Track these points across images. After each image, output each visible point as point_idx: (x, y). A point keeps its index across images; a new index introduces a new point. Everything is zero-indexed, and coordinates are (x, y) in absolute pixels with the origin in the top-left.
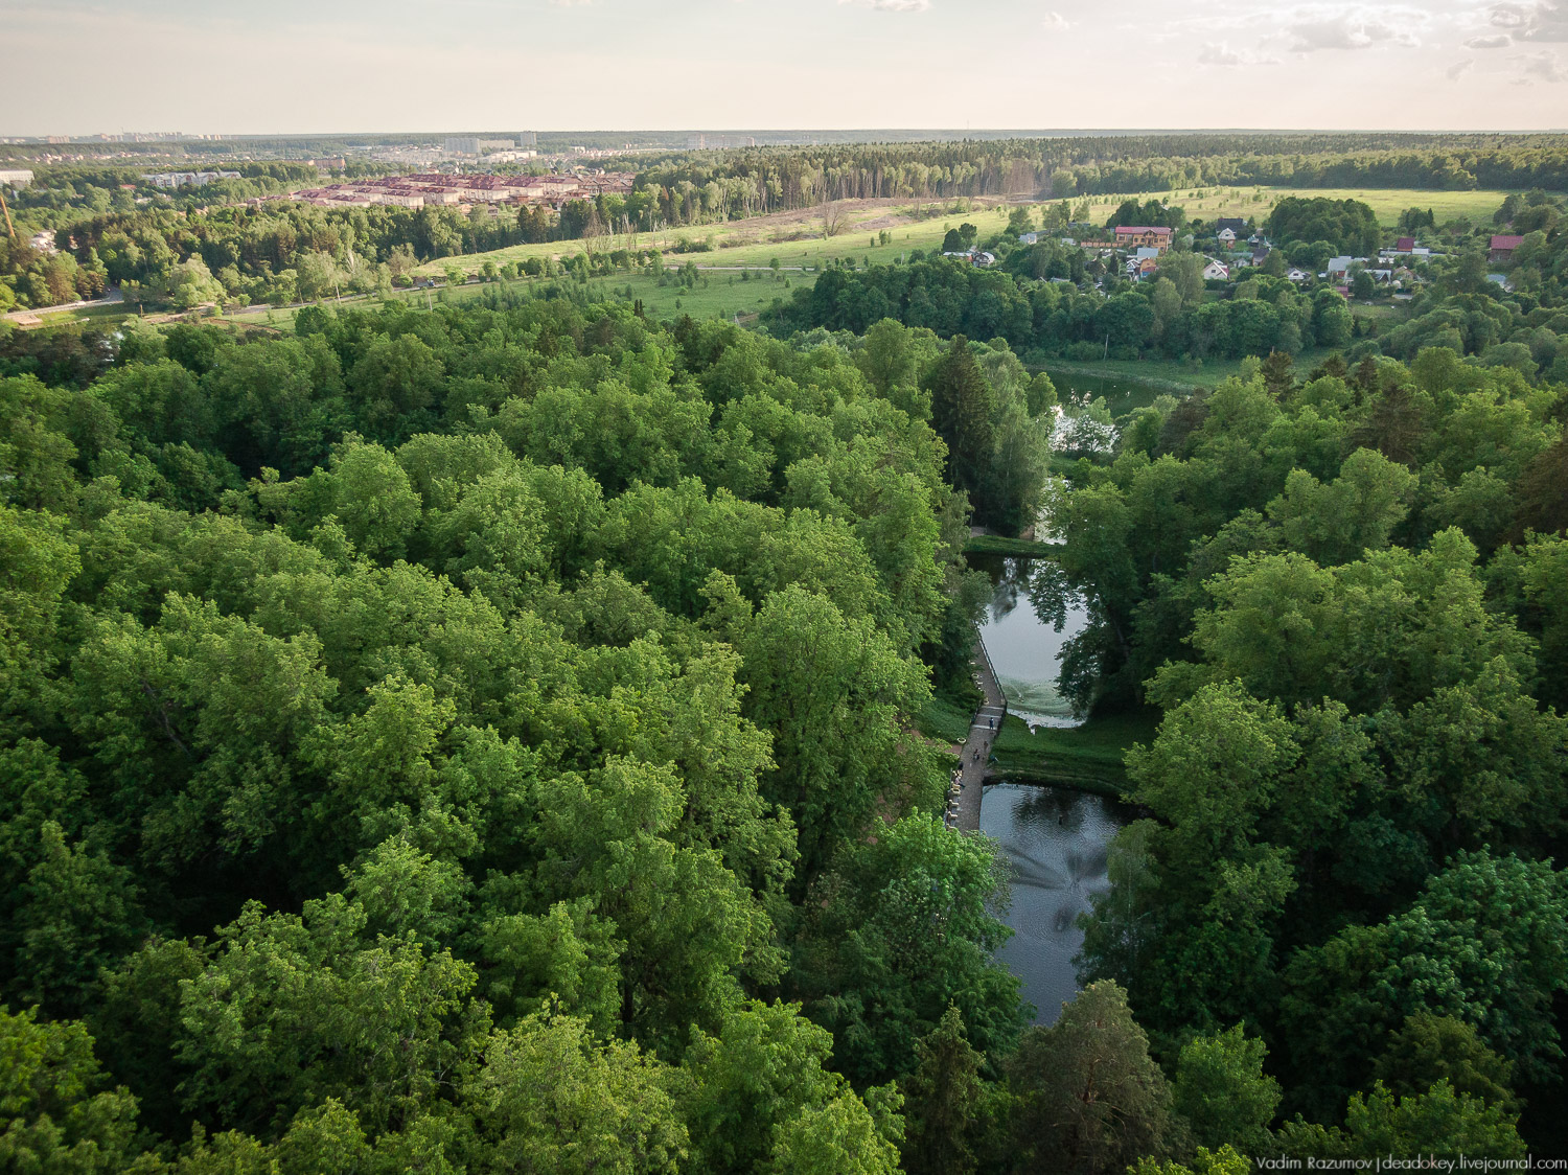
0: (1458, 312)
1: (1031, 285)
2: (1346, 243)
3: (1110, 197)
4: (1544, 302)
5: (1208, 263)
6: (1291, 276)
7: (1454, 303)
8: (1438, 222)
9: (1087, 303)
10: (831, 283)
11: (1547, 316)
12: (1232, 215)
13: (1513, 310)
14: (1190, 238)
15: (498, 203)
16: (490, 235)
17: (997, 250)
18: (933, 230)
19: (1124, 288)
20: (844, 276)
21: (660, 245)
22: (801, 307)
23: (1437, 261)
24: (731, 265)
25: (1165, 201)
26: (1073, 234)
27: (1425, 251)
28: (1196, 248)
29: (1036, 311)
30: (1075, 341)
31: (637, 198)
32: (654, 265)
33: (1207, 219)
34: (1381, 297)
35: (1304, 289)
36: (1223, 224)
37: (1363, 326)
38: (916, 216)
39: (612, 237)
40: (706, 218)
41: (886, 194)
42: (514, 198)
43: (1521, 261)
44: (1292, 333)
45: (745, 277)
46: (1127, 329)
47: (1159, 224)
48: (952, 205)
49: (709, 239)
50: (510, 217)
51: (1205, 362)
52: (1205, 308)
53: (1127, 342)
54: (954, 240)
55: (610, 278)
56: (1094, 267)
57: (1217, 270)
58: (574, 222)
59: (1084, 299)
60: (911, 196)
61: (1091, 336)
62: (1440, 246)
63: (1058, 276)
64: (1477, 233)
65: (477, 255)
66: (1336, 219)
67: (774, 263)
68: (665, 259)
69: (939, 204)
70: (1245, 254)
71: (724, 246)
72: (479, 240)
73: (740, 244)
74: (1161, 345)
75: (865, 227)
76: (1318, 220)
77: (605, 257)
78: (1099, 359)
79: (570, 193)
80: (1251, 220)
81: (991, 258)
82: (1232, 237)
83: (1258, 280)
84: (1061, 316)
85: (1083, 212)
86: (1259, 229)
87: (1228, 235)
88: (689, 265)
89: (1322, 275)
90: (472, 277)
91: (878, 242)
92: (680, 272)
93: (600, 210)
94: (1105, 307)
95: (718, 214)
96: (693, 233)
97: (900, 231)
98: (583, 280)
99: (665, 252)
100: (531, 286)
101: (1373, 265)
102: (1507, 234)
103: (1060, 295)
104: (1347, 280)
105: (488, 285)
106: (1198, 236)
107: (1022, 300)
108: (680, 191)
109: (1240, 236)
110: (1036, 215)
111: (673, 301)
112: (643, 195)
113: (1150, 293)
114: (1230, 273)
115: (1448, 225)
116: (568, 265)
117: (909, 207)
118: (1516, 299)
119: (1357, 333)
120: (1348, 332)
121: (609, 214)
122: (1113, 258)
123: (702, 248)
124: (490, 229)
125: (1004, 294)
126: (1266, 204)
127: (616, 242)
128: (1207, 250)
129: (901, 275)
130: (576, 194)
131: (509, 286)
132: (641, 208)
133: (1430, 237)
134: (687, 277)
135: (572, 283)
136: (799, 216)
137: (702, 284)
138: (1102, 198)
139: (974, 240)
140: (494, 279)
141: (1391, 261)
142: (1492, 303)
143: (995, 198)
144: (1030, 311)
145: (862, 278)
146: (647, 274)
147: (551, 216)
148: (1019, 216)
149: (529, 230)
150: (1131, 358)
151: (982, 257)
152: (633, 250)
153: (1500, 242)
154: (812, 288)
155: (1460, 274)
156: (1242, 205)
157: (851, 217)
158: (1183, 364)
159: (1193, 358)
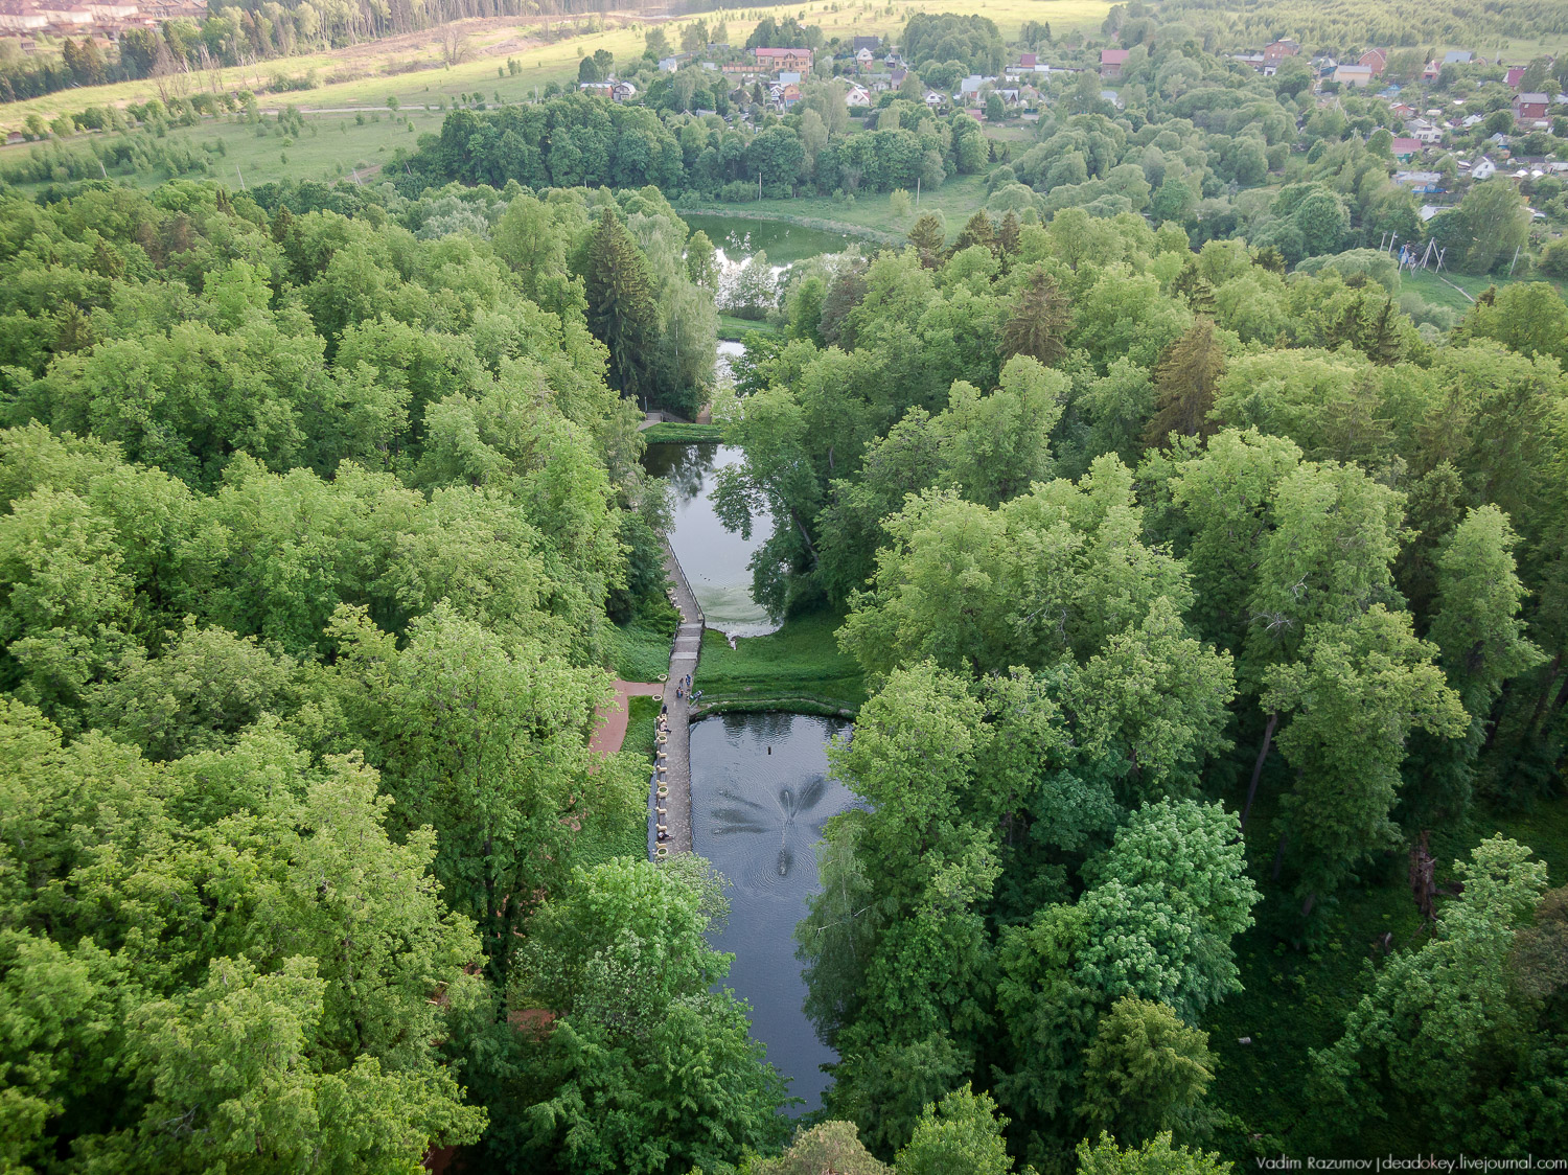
0: (1080, 134)
1: (676, 119)
2: (976, 62)
3: (746, 11)
4: (1150, 119)
5: (849, 88)
6: (928, 99)
7: (1076, 124)
8: (1055, 35)
9: (736, 140)
10: (458, 127)
11: (1155, 133)
12: (867, 33)
13: (1126, 129)
14: (829, 61)
15: (33, 33)
16: (29, 76)
17: (636, 79)
18: (566, 53)
19: (770, 122)
20: (472, 119)
21: (252, 82)
22: (430, 156)
23: (1057, 78)
24: (341, 105)
25: (801, 16)
26: (714, 58)
27: (1046, 68)
28: (836, 71)
29: (686, 151)
30: (728, 181)
31: (214, 25)
32: (247, 109)
33: (845, 36)
34: (1011, 117)
35: (942, 112)
36: (860, 42)
37: (998, 150)
38: (547, 37)
39: (190, 74)
40: (304, 47)
41: (510, 12)
42: (55, 25)
43: (1127, 78)
44: (934, 162)
45: (360, 121)
46: (778, 166)
47: (797, 45)
48: (584, 23)
49: (311, 74)
50: (51, 53)
51: (857, 197)
52: (851, 140)
53: (779, 179)
54: (590, 68)
55: (194, 129)
56: (738, 97)
57: (858, 96)
58: (138, 59)
59: (733, 135)
60: (538, 13)
61: (744, 175)
62: (1058, 62)
63: (703, 107)
64: (1089, 46)
65: (16, 105)
66: (965, 37)
67: (391, 102)
68: (261, 101)
69: (569, 23)
70: (883, 76)
71: (330, 81)
72: (15, 83)
73: (349, 79)
74: (814, 181)
75: (492, 52)
76: (948, 38)
77: (184, 102)
78: (754, 199)
79: (128, 19)
80: (886, 38)
81: (632, 89)
82: (870, 57)
83: (898, 107)
84: (711, 154)
85: (721, 33)
86: (894, 47)
87: (865, 55)
88: (291, 110)
89: (957, 97)
90: (13, 134)
91: (507, 72)
92: (280, 118)
93: (169, 42)
94: (754, 143)
95: (318, 41)
96: (291, 66)
97: (532, 56)
98: (161, 134)
99: (259, 92)
100: (94, 146)
101: (1000, 85)
102: (1115, 48)
103: (708, 131)
104: (979, 102)
105: (38, 146)
106: (837, 57)
107: (671, 139)
108: (267, 15)
109: (878, 56)
110: (673, 35)
111: (277, 154)
112: (221, 21)
113: (796, 126)
114: (872, 97)
115: (1064, 38)
116: (139, 115)
117: (537, 27)
118: (1127, 116)
119: (993, 158)
120: (985, 158)
121: (181, 47)
122: (757, 86)
123: (303, 85)
124: (28, 69)
125: (649, 133)
126: (896, 18)
127: (196, 81)
128: (847, 72)
129: (536, 117)
130: (137, 20)
131: (66, 145)
132: (222, 37)
133: (1049, 52)
134: (290, 124)
135: (148, 137)
136: (415, 41)
137: (310, 132)
138: (738, 13)
139: (612, 68)
140: (43, 137)
141: (1017, 79)
142: (1108, 123)
143: (628, 15)
144: (679, 152)
145: (495, 122)
146: (241, 122)
147: (107, 50)
148: (655, 38)
149: (79, 71)
150: (785, 197)
151: (623, 88)
152: (221, 92)
153: (1110, 57)
154: (438, 133)
155: (1079, 92)
156: (875, 19)
157: (473, 41)
158: (837, 201)
159: (845, 193)
